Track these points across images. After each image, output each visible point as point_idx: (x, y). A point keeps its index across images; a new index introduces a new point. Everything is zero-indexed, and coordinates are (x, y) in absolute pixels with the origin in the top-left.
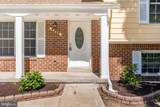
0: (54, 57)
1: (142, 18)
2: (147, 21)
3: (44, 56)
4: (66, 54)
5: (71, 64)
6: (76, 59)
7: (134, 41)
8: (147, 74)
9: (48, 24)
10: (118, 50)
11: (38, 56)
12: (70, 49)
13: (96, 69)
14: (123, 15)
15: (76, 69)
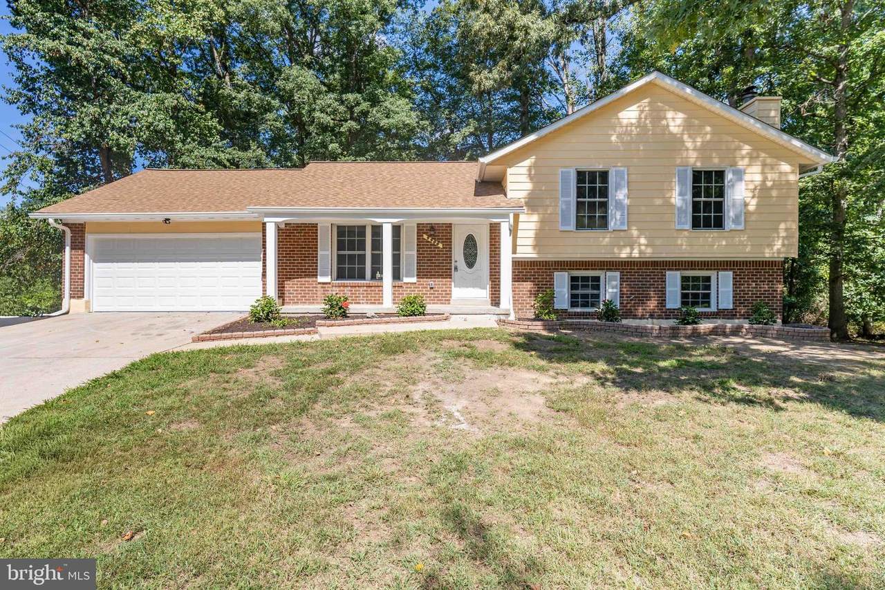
0: (431, 282)
1: (565, 221)
2: (572, 227)
3: (414, 280)
4: (450, 276)
5: (457, 293)
6: (464, 284)
7: (551, 257)
8: (579, 310)
9: (421, 229)
10: (523, 270)
11: (406, 280)
12: (456, 268)
13: (496, 301)
14: (535, 218)
15: (464, 300)
